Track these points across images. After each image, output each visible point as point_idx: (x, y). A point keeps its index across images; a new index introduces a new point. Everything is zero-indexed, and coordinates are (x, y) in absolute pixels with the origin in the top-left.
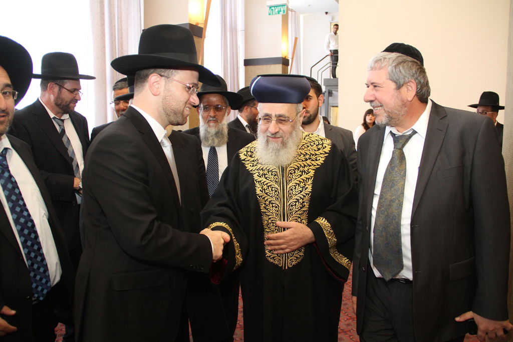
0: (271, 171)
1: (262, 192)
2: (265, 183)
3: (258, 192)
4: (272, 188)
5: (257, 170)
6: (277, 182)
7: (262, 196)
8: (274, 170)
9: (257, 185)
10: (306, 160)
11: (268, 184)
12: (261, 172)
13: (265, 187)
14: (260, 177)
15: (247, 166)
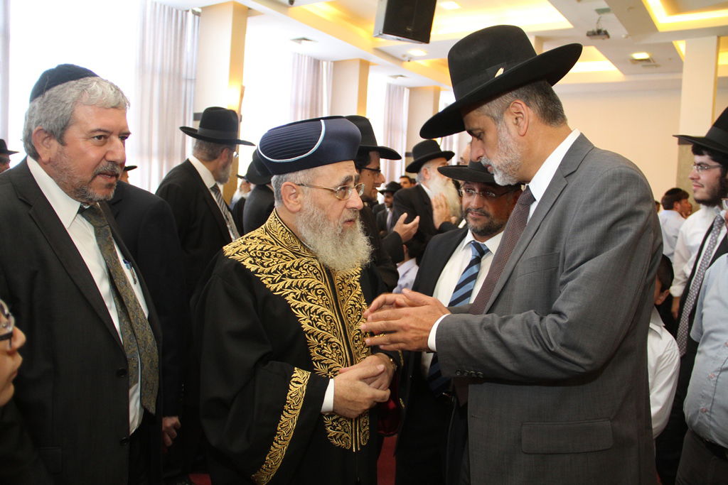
0: (313, 288)
1: (313, 326)
2: (312, 310)
3: (306, 326)
4: (326, 316)
5: (289, 288)
6: (328, 305)
7: (313, 334)
8: (317, 287)
9: (300, 314)
11: (318, 312)
12: (298, 292)
13: (314, 316)
14: (299, 300)
15: (265, 282)
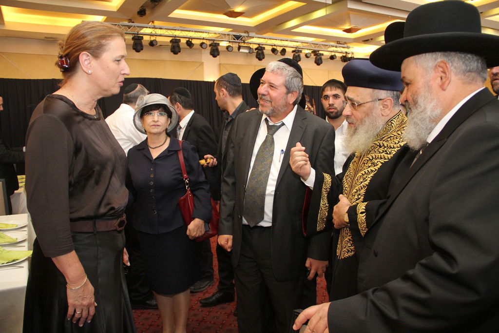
10: (383, 152)
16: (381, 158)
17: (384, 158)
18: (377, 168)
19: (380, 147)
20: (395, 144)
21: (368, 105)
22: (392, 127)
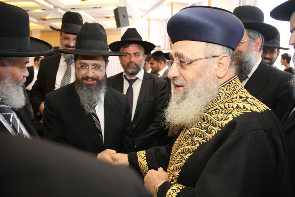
16: (201, 137)
17: (204, 137)
18: (194, 147)
19: (204, 121)
20: (218, 120)
21: (200, 63)
22: (220, 97)
